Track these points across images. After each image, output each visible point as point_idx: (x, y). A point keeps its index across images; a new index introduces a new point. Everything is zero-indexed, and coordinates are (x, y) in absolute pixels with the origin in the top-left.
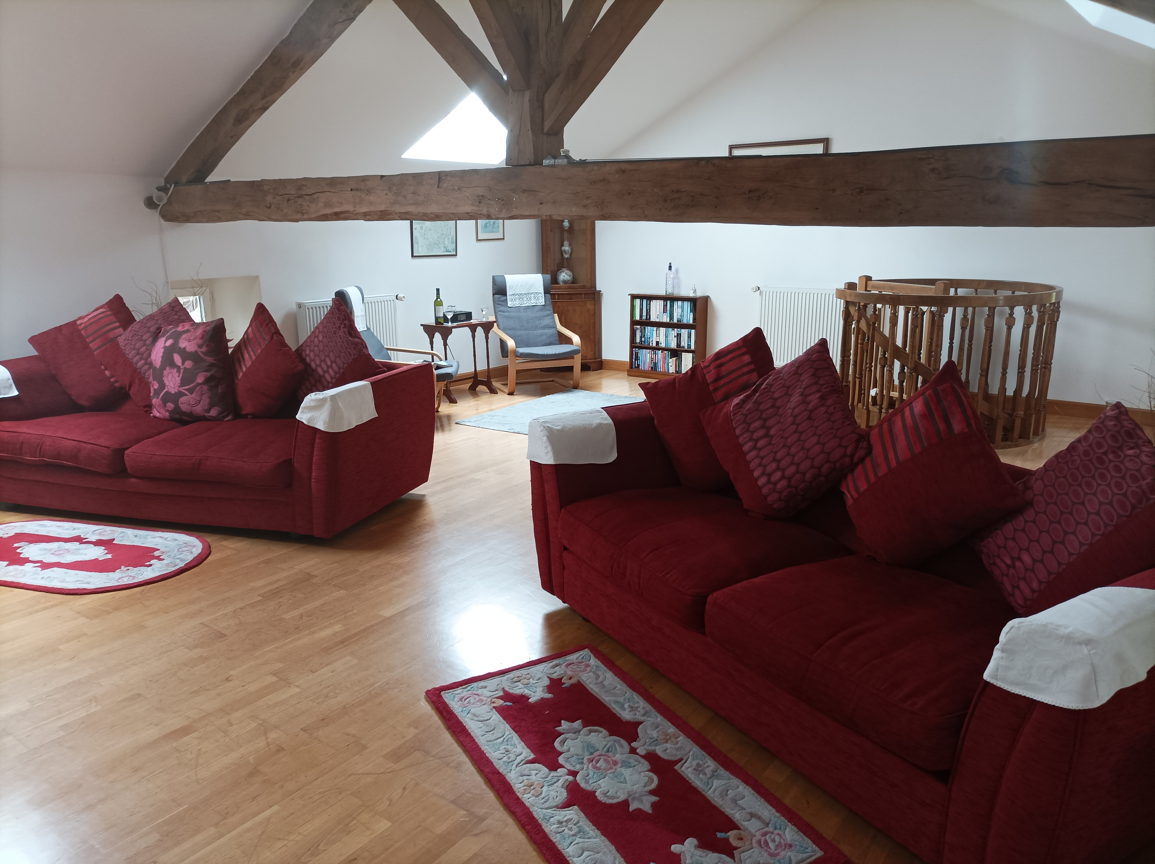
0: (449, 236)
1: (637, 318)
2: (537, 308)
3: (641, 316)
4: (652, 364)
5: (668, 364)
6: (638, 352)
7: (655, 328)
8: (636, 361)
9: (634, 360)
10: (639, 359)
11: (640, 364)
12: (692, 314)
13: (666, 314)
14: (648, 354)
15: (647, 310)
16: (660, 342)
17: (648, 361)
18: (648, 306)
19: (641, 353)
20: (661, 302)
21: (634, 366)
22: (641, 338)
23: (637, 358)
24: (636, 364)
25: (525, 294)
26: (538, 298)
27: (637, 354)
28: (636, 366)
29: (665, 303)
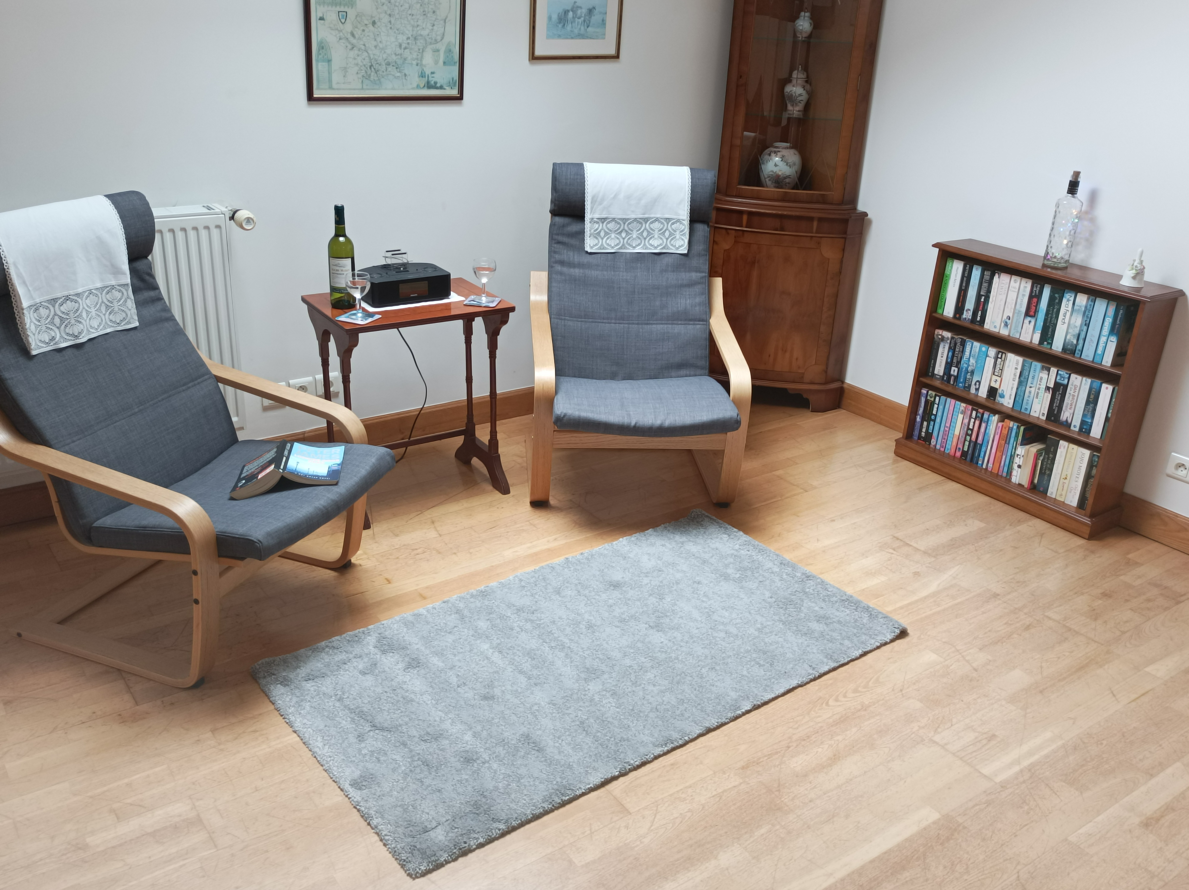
0: (436, 42)
1: (948, 310)
2: (666, 260)
3: (960, 307)
4: (967, 443)
5: (1012, 457)
6: (933, 403)
7: (992, 351)
8: (925, 423)
9: (918, 419)
10: (934, 421)
11: (935, 434)
12: (1114, 339)
13: (1033, 321)
14: (961, 416)
15: (979, 296)
16: (1000, 391)
17: (957, 432)
18: (985, 285)
19: (941, 407)
20: (1026, 286)
21: (916, 433)
22: (949, 365)
23: (928, 416)
24: (924, 430)
25: (635, 220)
26: (671, 235)
27: (929, 405)
28: (923, 434)
29: (1037, 289)
